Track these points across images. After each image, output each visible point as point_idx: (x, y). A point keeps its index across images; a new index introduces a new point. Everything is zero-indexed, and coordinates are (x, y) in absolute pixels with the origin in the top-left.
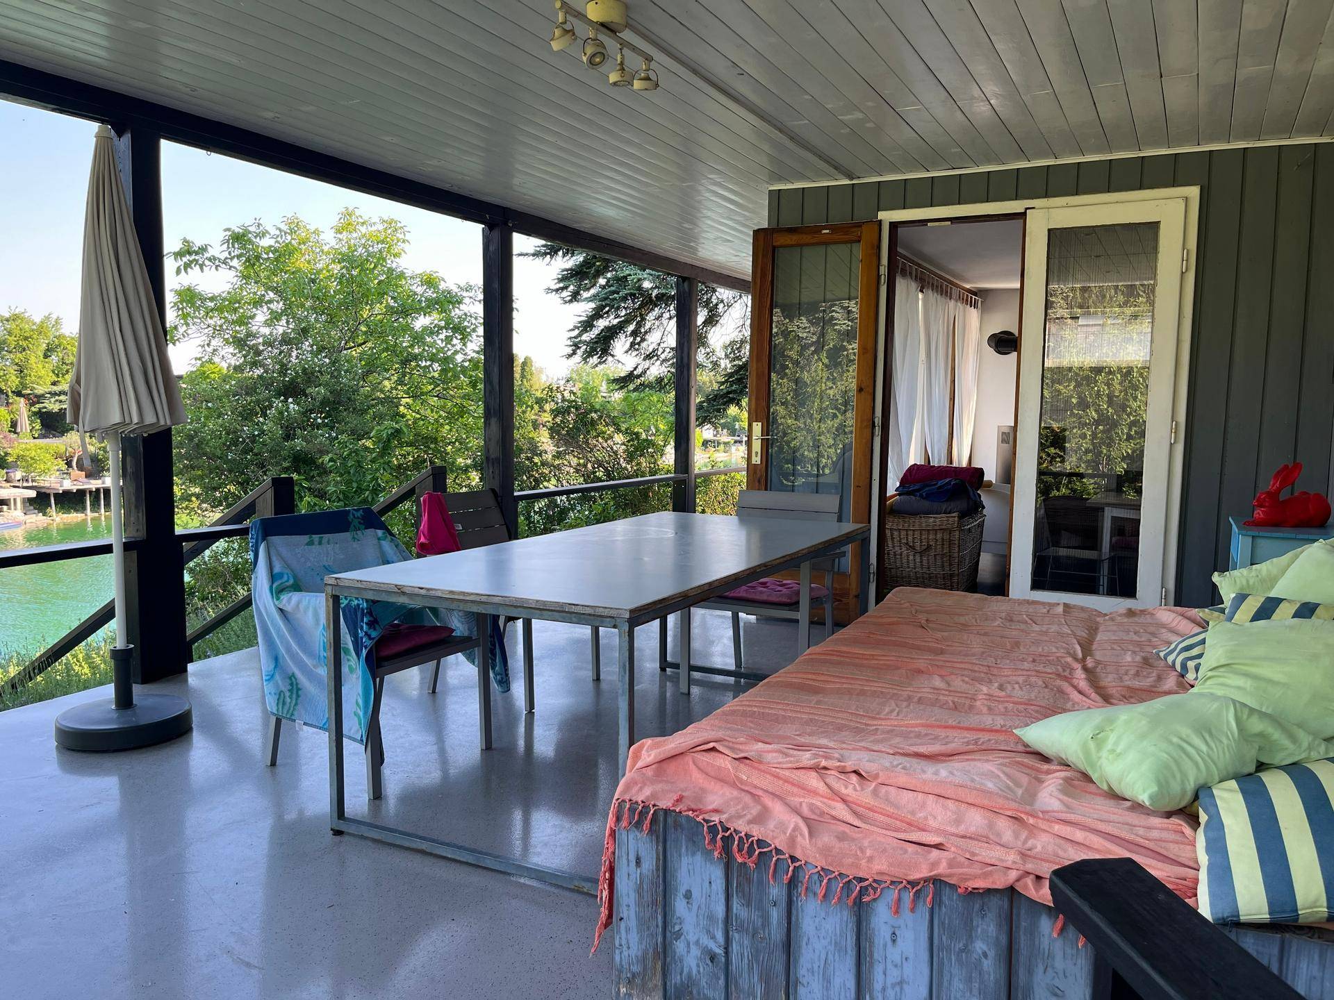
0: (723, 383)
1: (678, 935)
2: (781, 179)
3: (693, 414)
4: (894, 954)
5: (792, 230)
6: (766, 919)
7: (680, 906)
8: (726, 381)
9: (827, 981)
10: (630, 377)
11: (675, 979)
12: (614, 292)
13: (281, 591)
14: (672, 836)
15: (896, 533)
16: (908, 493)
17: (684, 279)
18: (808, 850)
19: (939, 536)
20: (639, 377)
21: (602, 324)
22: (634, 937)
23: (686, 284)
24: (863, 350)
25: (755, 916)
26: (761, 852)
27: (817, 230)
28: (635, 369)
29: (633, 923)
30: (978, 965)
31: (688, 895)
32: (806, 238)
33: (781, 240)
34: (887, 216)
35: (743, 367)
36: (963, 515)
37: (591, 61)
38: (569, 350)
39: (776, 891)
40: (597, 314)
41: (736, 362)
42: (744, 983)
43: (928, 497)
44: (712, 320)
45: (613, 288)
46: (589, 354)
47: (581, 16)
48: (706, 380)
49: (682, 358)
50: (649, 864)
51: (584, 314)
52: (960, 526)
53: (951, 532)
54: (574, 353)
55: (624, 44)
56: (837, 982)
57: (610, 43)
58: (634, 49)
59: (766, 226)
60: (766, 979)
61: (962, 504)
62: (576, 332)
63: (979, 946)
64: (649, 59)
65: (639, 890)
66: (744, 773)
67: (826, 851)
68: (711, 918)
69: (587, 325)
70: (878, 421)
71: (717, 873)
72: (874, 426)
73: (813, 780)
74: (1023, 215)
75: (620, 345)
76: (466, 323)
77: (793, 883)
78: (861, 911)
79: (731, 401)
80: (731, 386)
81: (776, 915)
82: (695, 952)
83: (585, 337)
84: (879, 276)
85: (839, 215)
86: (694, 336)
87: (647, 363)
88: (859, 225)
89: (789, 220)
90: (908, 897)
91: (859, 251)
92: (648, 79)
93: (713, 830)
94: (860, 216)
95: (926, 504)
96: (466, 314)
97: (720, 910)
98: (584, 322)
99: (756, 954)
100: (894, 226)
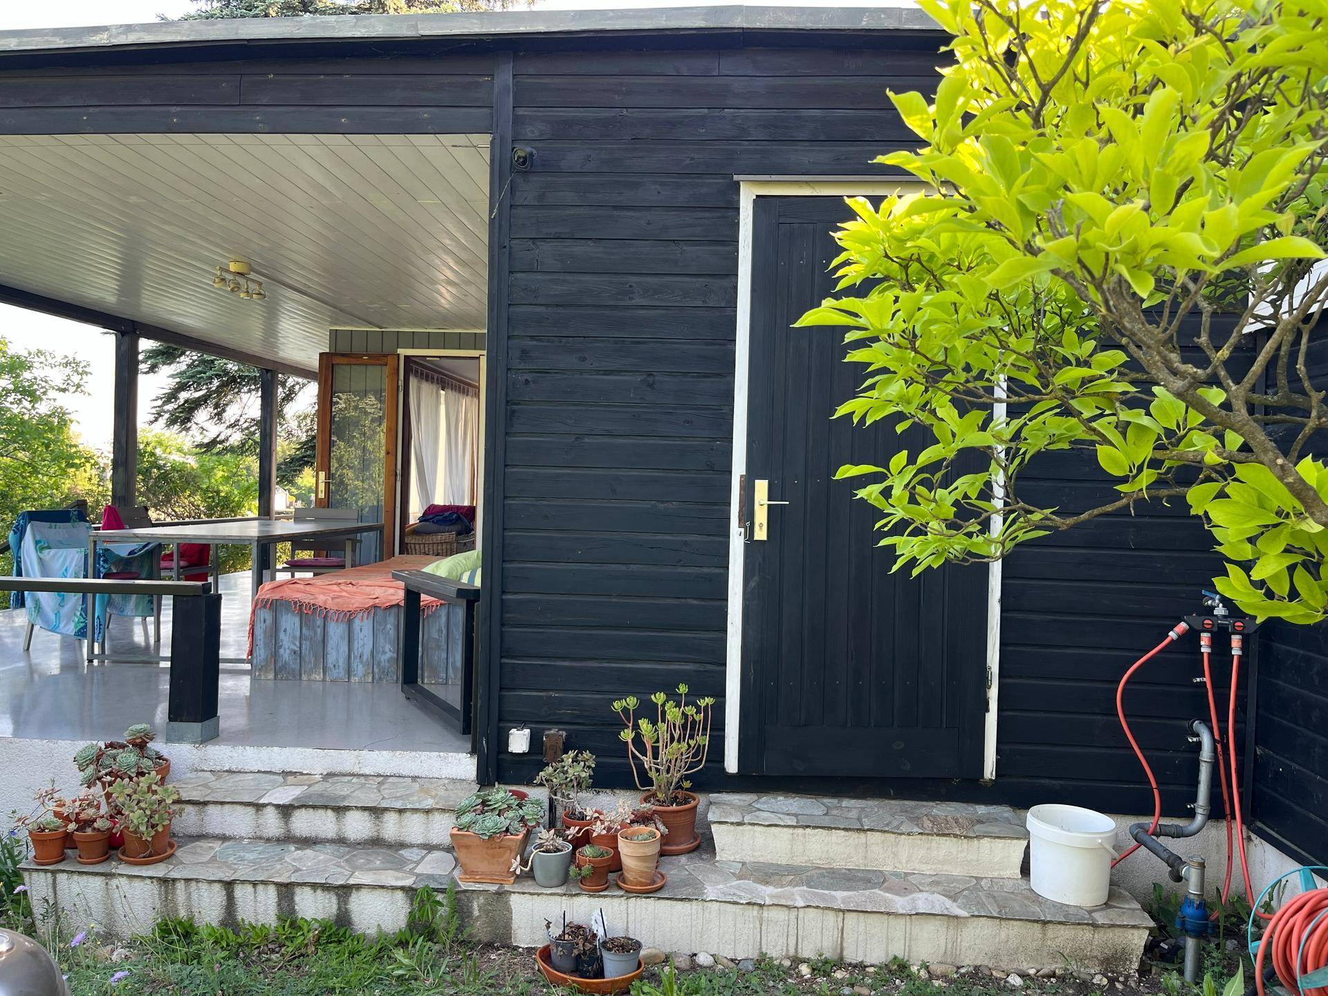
0: (298, 449)
1: (280, 647)
2: (336, 324)
3: (274, 473)
4: (361, 636)
5: (343, 355)
6: (315, 633)
7: (282, 635)
8: (301, 448)
9: (338, 651)
10: (214, 442)
11: (280, 664)
12: (200, 372)
13: (42, 549)
14: (279, 608)
15: (417, 546)
16: (425, 521)
17: (267, 371)
18: (331, 604)
19: (444, 546)
20: (221, 442)
21: (183, 396)
22: (262, 651)
23: (269, 374)
24: (389, 429)
25: (311, 633)
26: (314, 608)
27: (360, 356)
28: (218, 436)
29: (262, 646)
30: (388, 633)
31: (285, 630)
32: (353, 361)
33: (337, 360)
34: (403, 352)
35: (314, 437)
36: (459, 534)
37: (232, 290)
38: (152, 418)
39: (319, 622)
40: (182, 387)
41: (310, 433)
42: (307, 659)
43: (437, 522)
44: (289, 397)
45: (200, 369)
46: (171, 422)
47: (228, 271)
48: (283, 448)
49: (265, 429)
50: (269, 622)
51: (167, 387)
52: (456, 540)
53: (451, 543)
54: (156, 420)
55: (248, 279)
56: (341, 650)
57: (242, 281)
58: (253, 281)
59: (328, 351)
60: (315, 656)
61: (458, 527)
62: (159, 403)
63: (389, 626)
64: (260, 284)
65: (265, 632)
66: (308, 588)
67: (337, 604)
68: (294, 637)
69: (172, 396)
70: (399, 472)
71: (297, 620)
72: (396, 475)
73: (335, 588)
74: (479, 358)
75: (202, 416)
76: (35, 387)
77: (325, 617)
78: (350, 622)
79: (306, 463)
80: (306, 451)
81: (319, 631)
82: (288, 651)
83: (170, 407)
84: (398, 387)
85: (374, 347)
86: (275, 413)
87: (229, 431)
88: (386, 356)
89: (343, 347)
90: (366, 614)
91: (386, 370)
92: (260, 294)
93: (295, 603)
94: (386, 350)
95: (435, 527)
96: (35, 378)
97: (298, 634)
98: (169, 394)
99: (311, 648)
100: (407, 357)
